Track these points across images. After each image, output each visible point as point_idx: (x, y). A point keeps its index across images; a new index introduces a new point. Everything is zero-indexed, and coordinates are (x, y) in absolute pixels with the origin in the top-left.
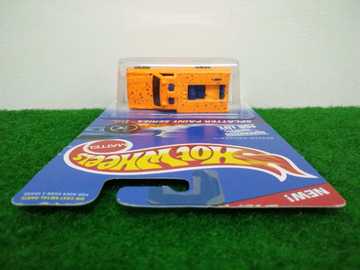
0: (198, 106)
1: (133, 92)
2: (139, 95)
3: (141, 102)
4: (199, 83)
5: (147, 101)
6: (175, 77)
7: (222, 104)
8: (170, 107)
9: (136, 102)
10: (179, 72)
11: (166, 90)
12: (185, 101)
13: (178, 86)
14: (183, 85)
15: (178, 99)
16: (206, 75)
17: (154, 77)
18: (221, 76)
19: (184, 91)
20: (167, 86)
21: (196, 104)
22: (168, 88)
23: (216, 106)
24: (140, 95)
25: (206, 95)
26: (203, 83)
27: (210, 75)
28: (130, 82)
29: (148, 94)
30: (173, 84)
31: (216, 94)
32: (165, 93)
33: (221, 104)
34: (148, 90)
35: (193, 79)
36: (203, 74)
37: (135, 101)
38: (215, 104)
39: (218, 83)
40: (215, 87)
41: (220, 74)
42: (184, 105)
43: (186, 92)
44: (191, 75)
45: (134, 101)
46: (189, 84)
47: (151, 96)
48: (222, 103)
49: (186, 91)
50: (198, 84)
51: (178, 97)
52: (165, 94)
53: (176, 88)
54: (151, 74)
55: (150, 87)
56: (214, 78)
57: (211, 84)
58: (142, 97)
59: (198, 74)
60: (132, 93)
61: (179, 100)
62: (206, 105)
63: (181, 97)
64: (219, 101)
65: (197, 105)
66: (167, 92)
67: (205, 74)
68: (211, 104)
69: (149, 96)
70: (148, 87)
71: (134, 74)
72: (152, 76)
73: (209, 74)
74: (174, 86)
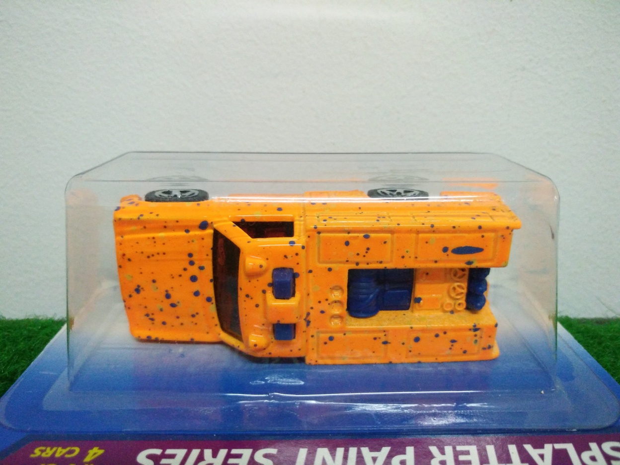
0: (385, 343)
1: (139, 286)
2: (162, 296)
3: (170, 320)
4: (391, 262)
5: (193, 316)
6: (299, 238)
7: (478, 333)
8: (278, 350)
9: (152, 319)
10: (314, 221)
11: (264, 292)
12: (335, 324)
13: (310, 274)
14: (330, 270)
15: (311, 318)
16: (421, 235)
17: (217, 235)
18: (483, 236)
19: (333, 289)
20: (268, 277)
21: (382, 335)
22: (270, 285)
23: (453, 341)
24: (168, 296)
25: (418, 300)
26: (409, 264)
27: (438, 235)
28: (129, 253)
29: (197, 294)
30: (292, 269)
31: (453, 295)
32: (260, 302)
33: (472, 333)
34: (194, 279)
35: (368, 249)
36: (410, 231)
37: (151, 316)
38: (451, 335)
39: (469, 263)
40: (452, 274)
41: (480, 227)
42: (331, 339)
43: (341, 295)
44: (362, 235)
45: (147, 315)
46: (354, 266)
47: (209, 300)
48: (476, 329)
49: (341, 288)
50: (390, 266)
51: (311, 311)
52: (257, 306)
53: (301, 285)
54: (204, 226)
55: (201, 268)
56: (453, 246)
57: (440, 265)
58: (173, 305)
59: (391, 231)
60: (138, 290)
61: (312, 325)
62: (417, 340)
63: (322, 312)
64: (465, 320)
65: (384, 339)
66: (265, 300)
67: (418, 232)
68: (437, 336)
69: (200, 301)
70: (193, 270)
71: (142, 224)
72: (210, 231)
73: (433, 229)
74: (295, 276)
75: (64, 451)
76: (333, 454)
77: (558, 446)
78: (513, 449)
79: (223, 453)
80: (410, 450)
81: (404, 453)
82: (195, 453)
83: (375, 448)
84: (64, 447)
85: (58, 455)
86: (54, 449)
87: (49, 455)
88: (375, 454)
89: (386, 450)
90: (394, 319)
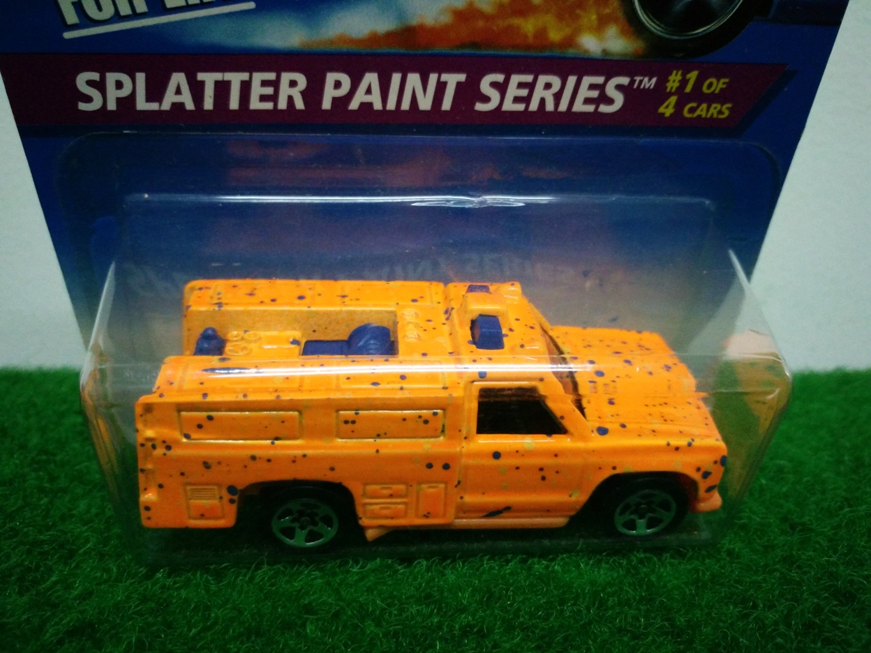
23: (251, 294)
75: (698, 113)
76: (414, 100)
77: (154, 106)
78: (208, 104)
79: (534, 106)
80: (326, 104)
81: (335, 100)
82: (563, 107)
83: (366, 108)
84: (700, 116)
85: (704, 106)
86: (709, 116)
87: (714, 105)
88: (368, 99)
89: (354, 105)
90: (330, 323)
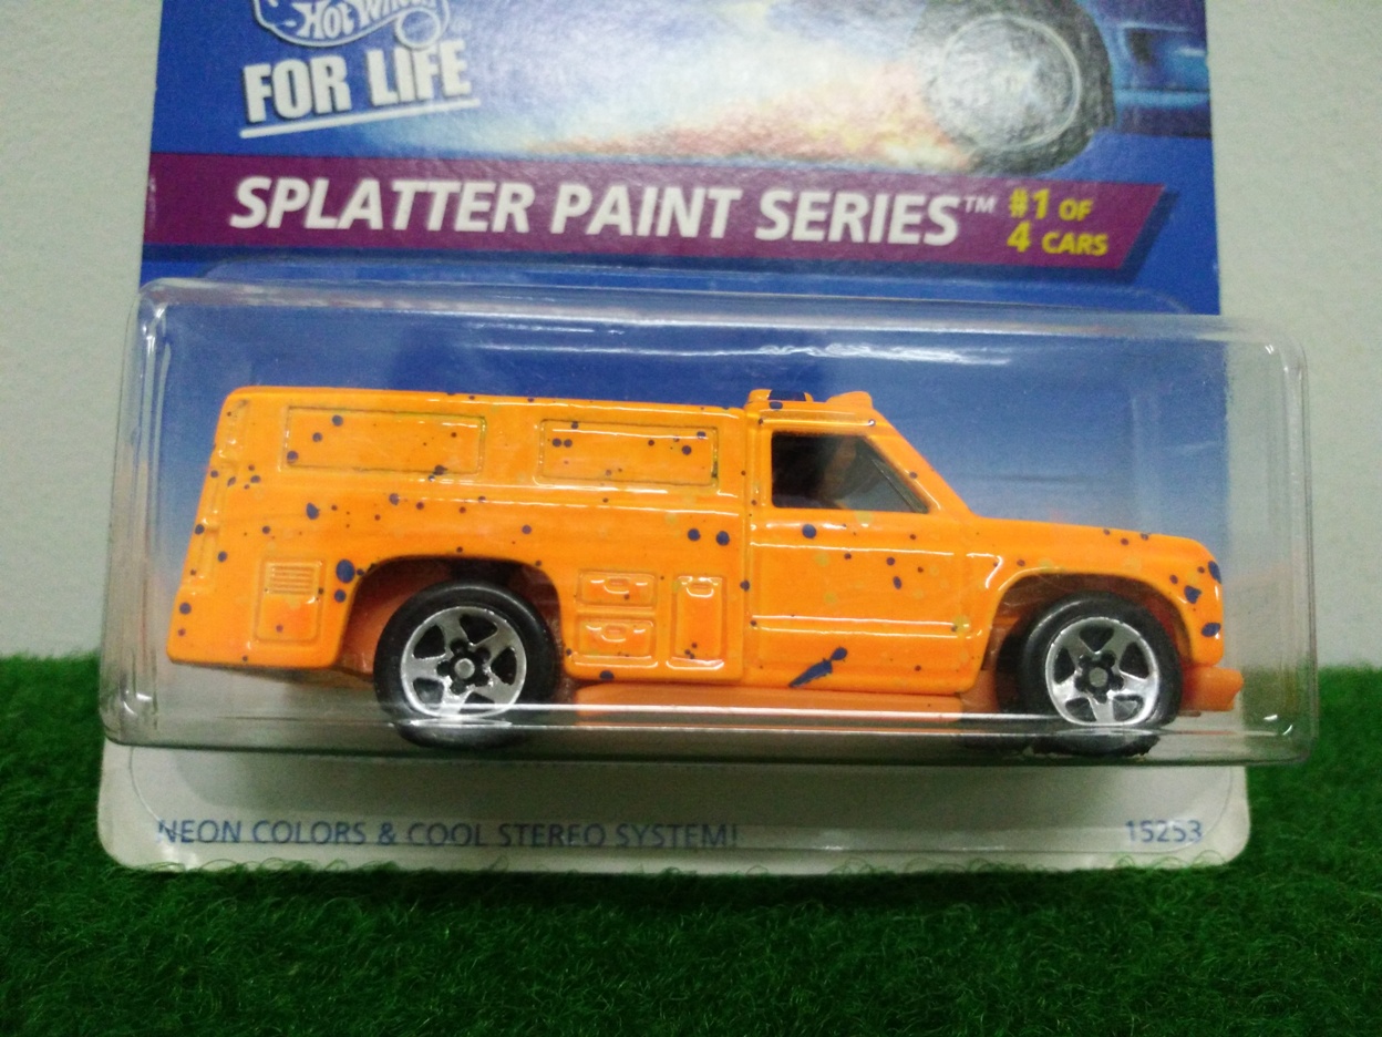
75: (1063, 246)
76: (674, 223)
77: (330, 223)
78: (401, 222)
79: (836, 234)
80: (558, 226)
81: (570, 220)
82: (876, 235)
83: (610, 230)
84: (1066, 252)
85: (1069, 237)
86: (1079, 251)
87: (1082, 237)
88: (613, 219)
89: (594, 228)
